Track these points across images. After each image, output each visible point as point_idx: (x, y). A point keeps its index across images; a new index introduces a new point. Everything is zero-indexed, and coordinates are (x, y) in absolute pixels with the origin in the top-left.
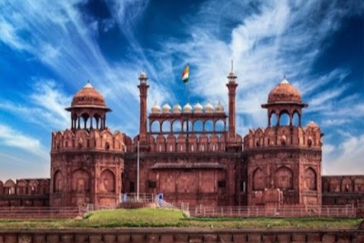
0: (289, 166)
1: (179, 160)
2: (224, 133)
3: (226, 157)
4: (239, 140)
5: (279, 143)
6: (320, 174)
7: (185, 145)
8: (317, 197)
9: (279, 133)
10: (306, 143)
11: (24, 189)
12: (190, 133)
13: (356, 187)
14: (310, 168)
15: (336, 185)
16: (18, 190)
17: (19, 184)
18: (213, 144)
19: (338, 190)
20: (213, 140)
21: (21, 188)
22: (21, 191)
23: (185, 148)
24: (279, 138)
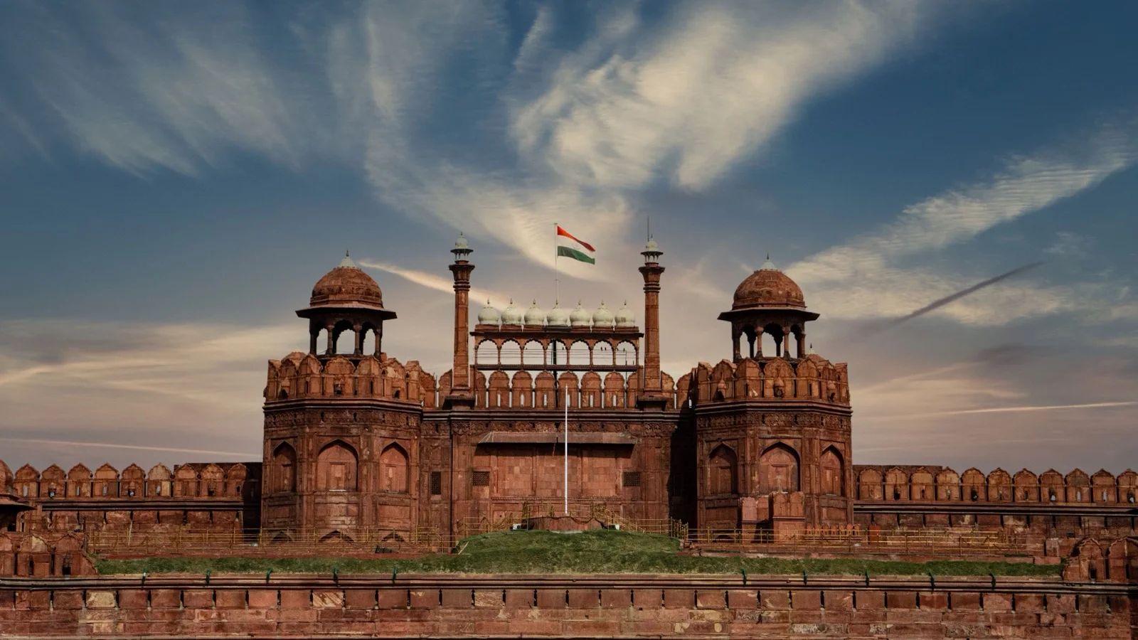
0: (789, 443)
1: (539, 426)
2: (635, 369)
3: (642, 420)
4: (667, 386)
5: (769, 392)
6: (850, 461)
7: (552, 393)
8: (845, 509)
9: (768, 373)
10: (824, 396)
11: (193, 486)
12: (562, 368)
13: (916, 490)
14: (832, 449)
15: (874, 484)
16: (178, 487)
17: (182, 474)
18: (613, 392)
19: (877, 496)
20: (611, 384)
21: (185, 482)
22: (185, 491)
23: (552, 400)
24: (770, 382)
